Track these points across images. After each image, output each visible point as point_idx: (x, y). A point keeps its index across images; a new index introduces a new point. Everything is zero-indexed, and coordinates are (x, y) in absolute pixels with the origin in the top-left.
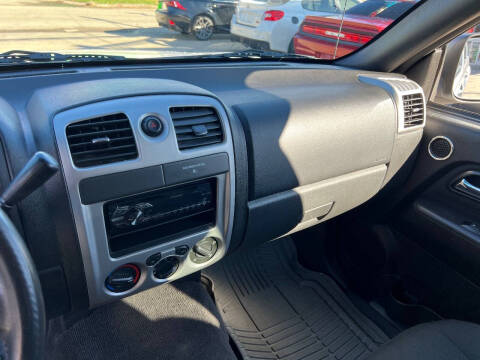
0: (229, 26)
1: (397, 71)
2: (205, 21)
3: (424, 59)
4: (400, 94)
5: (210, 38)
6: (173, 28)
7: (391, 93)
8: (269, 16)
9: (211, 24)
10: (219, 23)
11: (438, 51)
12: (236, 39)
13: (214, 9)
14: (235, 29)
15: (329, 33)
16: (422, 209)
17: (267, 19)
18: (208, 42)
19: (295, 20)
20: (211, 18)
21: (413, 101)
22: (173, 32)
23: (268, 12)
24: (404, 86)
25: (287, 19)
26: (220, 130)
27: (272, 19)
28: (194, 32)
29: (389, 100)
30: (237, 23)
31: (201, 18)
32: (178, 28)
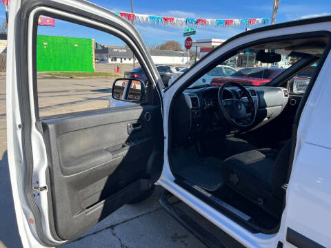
7: (281, 90)
11: (289, 81)
19: (204, 80)
21: (285, 92)
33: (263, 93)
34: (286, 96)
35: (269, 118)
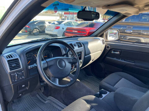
0: (45, 31)
1: (99, 36)
2: (36, 30)
3: (103, 34)
4: (101, 40)
5: (38, 35)
6: (27, 33)
7: (100, 40)
8: (56, 28)
9: (38, 31)
10: (41, 30)
11: (105, 33)
12: (47, 34)
13: (38, 27)
14: (46, 32)
15: (73, 31)
16: (108, 57)
17: (56, 29)
18: (38, 36)
19: (63, 29)
20: (38, 29)
21: (103, 40)
22: (27, 34)
23: (56, 27)
24: (101, 38)
25: (61, 28)
26: (81, 45)
27: (57, 29)
28: (33, 33)
29: (100, 41)
30: (47, 30)
31: (35, 29)
32: (28, 33)
33: (87, 43)
34: (104, 43)
35: (93, 60)
